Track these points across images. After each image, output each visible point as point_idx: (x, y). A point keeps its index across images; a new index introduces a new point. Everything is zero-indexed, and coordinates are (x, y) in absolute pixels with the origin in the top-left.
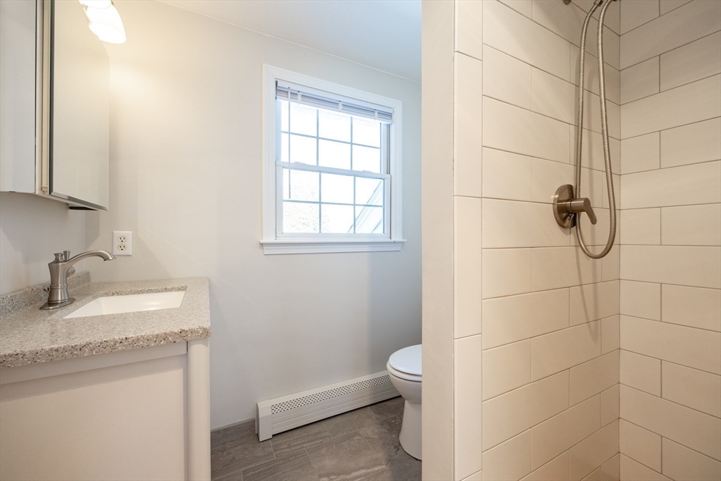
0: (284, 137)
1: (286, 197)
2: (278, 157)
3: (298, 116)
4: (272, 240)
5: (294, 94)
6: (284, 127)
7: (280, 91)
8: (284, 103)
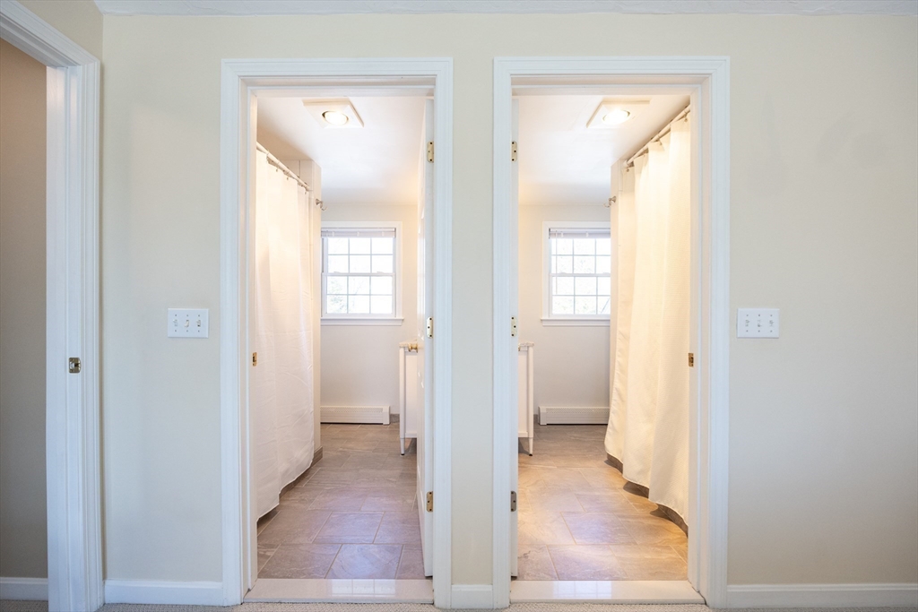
0: (553, 258)
1: (554, 293)
2: (550, 271)
3: (560, 245)
4: (547, 318)
5: (559, 234)
6: (554, 252)
7: (551, 233)
8: (553, 240)
